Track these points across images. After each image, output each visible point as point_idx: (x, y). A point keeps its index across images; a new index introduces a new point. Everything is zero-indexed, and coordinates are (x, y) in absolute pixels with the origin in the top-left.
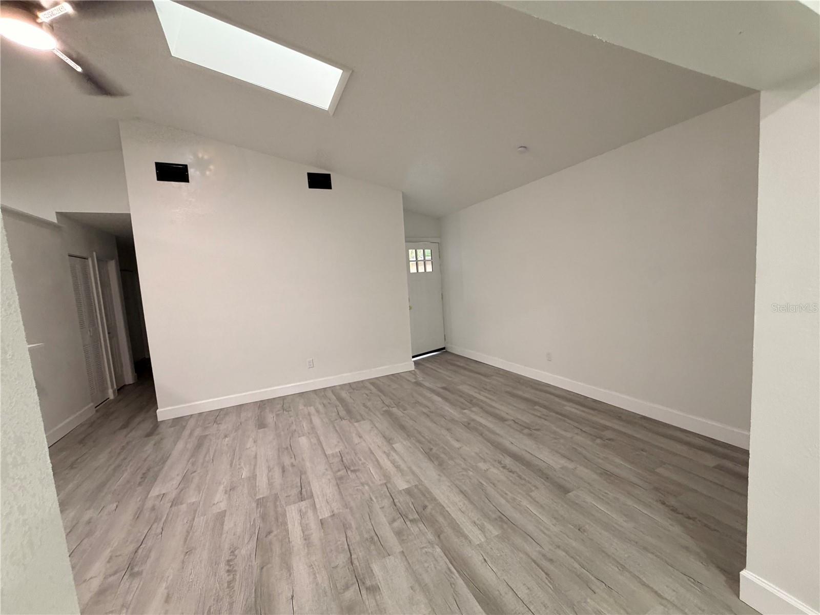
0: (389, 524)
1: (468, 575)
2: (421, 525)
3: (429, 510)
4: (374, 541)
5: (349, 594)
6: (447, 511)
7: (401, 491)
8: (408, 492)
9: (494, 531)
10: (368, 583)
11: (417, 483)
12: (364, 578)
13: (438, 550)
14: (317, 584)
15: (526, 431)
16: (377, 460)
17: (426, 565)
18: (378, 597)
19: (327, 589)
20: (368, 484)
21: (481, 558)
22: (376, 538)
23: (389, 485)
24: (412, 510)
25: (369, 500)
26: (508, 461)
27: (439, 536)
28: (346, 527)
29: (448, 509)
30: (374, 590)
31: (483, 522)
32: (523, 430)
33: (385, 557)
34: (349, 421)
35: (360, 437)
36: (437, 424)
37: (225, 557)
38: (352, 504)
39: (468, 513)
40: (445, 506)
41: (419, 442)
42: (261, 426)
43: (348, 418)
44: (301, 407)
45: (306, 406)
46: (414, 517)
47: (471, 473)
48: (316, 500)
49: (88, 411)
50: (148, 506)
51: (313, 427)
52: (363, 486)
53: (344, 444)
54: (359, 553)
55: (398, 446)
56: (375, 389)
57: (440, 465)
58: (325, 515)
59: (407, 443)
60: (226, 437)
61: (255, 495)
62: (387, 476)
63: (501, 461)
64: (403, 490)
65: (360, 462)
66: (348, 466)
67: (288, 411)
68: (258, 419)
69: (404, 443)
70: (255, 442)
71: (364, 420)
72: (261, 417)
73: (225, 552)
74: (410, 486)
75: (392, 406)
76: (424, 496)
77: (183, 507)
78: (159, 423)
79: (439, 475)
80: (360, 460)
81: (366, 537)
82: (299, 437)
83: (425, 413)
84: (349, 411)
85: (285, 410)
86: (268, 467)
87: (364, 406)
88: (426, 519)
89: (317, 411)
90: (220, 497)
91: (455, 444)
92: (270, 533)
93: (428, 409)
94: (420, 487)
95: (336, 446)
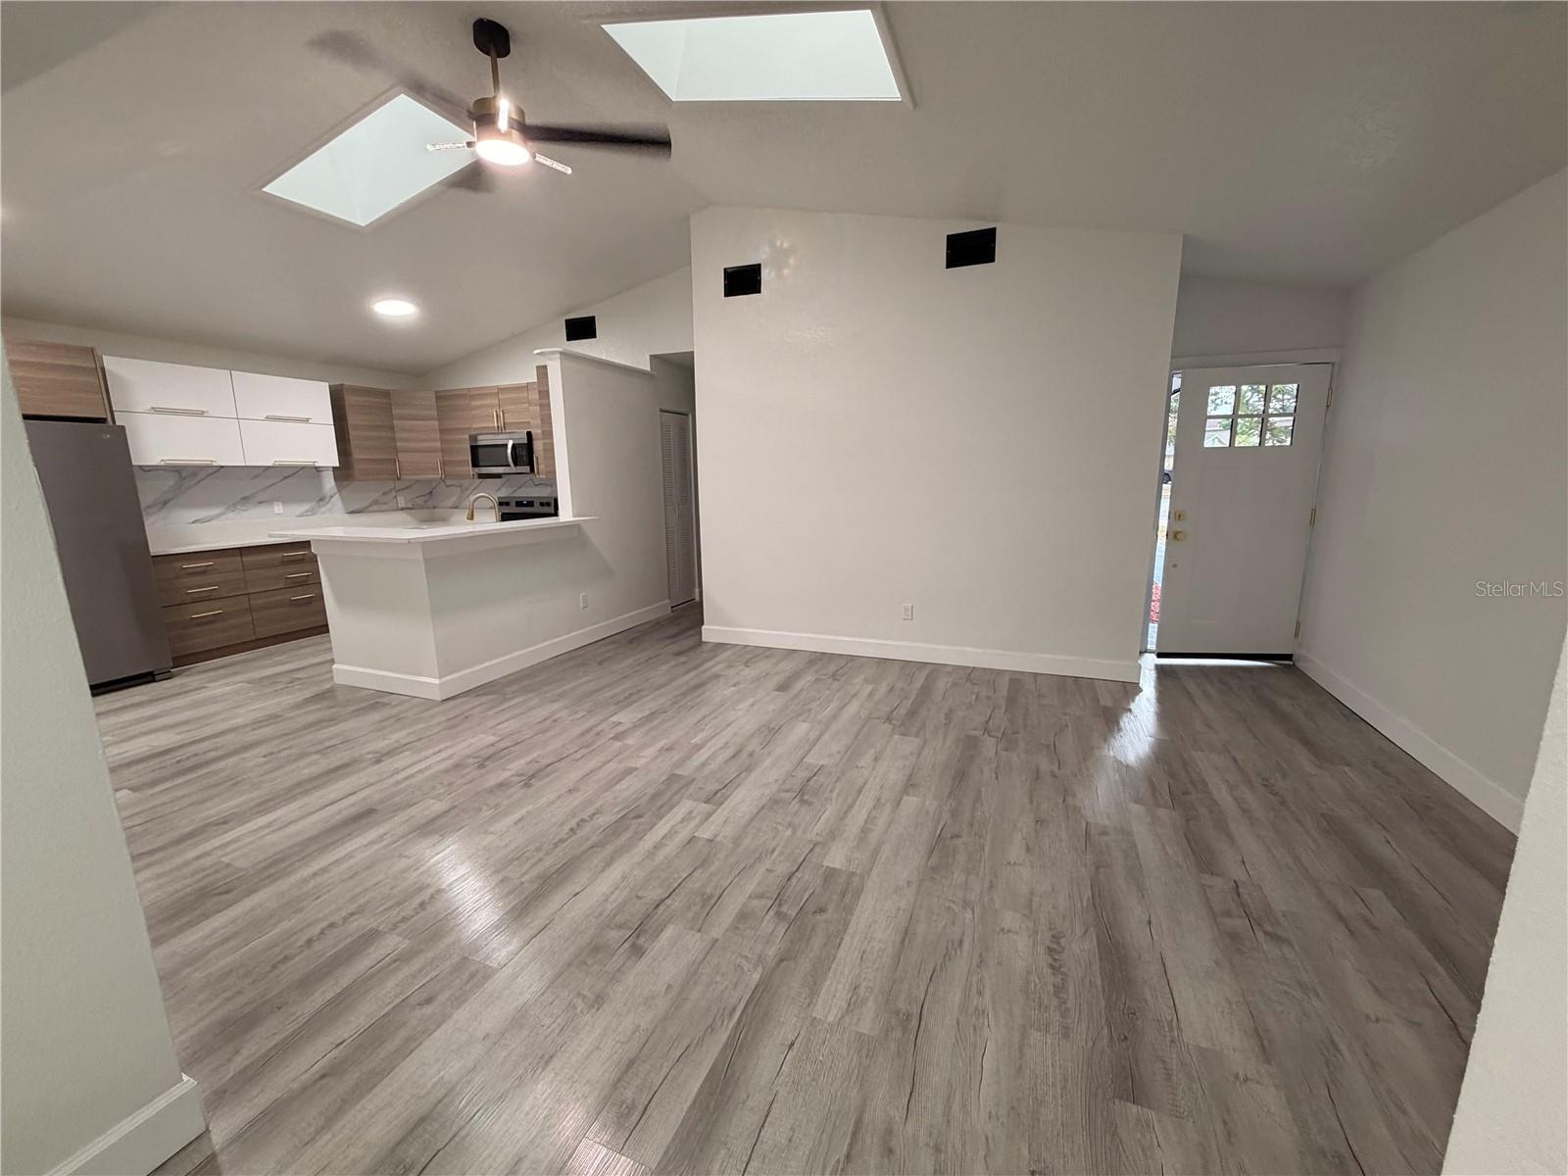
0: (750, 897)
1: (745, 1038)
2: (781, 929)
3: (821, 917)
4: (709, 903)
5: (614, 935)
6: (842, 939)
7: (823, 866)
8: (830, 874)
9: (867, 1022)
10: (641, 941)
11: (858, 872)
12: (646, 931)
13: (756, 976)
14: (606, 900)
15: (1239, 923)
16: (851, 806)
17: (718, 979)
18: (629, 963)
19: (606, 913)
20: (794, 833)
21: (791, 1038)
23: (817, 849)
24: (801, 900)
25: (771, 850)
26: (1081, 948)
27: (781, 961)
28: (704, 863)
29: (847, 938)
30: (637, 951)
31: (871, 998)
32: (1228, 914)
33: (692, 928)
34: (893, 729)
35: (876, 759)
36: (1031, 801)
37: (585, 815)
38: (746, 842)
39: (867, 967)
40: (850, 930)
41: (955, 814)
42: (783, 687)
43: (899, 723)
44: (859, 680)
45: (866, 681)
46: (789, 912)
47: (968, 915)
48: (720, 810)
49: (661, 608)
50: (599, 728)
51: (835, 717)
52: (787, 828)
53: (841, 759)
54: (676, 903)
55: (910, 802)
56: (1005, 694)
57: (935, 869)
58: (705, 833)
59: (931, 804)
60: (734, 685)
61: (677, 768)
62: (833, 834)
63: (1064, 936)
64: (827, 867)
65: (827, 795)
66: (805, 791)
67: (835, 680)
68: (790, 677)
69: (927, 803)
70: (752, 705)
71: (917, 735)
72: (796, 676)
73: (591, 810)
74: (844, 869)
75: (992, 734)
76: (843, 894)
77: (617, 744)
78: (700, 643)
79: (908, 883)
80: (831, 791)
81: (708, 890)
82: (804, 721)
83: (1038, 771)
84: (912, 713)
85: (834, 677)
86: (727, 743)
87: (946, 714)
88: (799, 927)
89: (871, 695)
90: (651, 751)
91: (1015, 852)
92: (640, 817)
93: (1055, 768)
94: (856, 879)
95: (831, 755)
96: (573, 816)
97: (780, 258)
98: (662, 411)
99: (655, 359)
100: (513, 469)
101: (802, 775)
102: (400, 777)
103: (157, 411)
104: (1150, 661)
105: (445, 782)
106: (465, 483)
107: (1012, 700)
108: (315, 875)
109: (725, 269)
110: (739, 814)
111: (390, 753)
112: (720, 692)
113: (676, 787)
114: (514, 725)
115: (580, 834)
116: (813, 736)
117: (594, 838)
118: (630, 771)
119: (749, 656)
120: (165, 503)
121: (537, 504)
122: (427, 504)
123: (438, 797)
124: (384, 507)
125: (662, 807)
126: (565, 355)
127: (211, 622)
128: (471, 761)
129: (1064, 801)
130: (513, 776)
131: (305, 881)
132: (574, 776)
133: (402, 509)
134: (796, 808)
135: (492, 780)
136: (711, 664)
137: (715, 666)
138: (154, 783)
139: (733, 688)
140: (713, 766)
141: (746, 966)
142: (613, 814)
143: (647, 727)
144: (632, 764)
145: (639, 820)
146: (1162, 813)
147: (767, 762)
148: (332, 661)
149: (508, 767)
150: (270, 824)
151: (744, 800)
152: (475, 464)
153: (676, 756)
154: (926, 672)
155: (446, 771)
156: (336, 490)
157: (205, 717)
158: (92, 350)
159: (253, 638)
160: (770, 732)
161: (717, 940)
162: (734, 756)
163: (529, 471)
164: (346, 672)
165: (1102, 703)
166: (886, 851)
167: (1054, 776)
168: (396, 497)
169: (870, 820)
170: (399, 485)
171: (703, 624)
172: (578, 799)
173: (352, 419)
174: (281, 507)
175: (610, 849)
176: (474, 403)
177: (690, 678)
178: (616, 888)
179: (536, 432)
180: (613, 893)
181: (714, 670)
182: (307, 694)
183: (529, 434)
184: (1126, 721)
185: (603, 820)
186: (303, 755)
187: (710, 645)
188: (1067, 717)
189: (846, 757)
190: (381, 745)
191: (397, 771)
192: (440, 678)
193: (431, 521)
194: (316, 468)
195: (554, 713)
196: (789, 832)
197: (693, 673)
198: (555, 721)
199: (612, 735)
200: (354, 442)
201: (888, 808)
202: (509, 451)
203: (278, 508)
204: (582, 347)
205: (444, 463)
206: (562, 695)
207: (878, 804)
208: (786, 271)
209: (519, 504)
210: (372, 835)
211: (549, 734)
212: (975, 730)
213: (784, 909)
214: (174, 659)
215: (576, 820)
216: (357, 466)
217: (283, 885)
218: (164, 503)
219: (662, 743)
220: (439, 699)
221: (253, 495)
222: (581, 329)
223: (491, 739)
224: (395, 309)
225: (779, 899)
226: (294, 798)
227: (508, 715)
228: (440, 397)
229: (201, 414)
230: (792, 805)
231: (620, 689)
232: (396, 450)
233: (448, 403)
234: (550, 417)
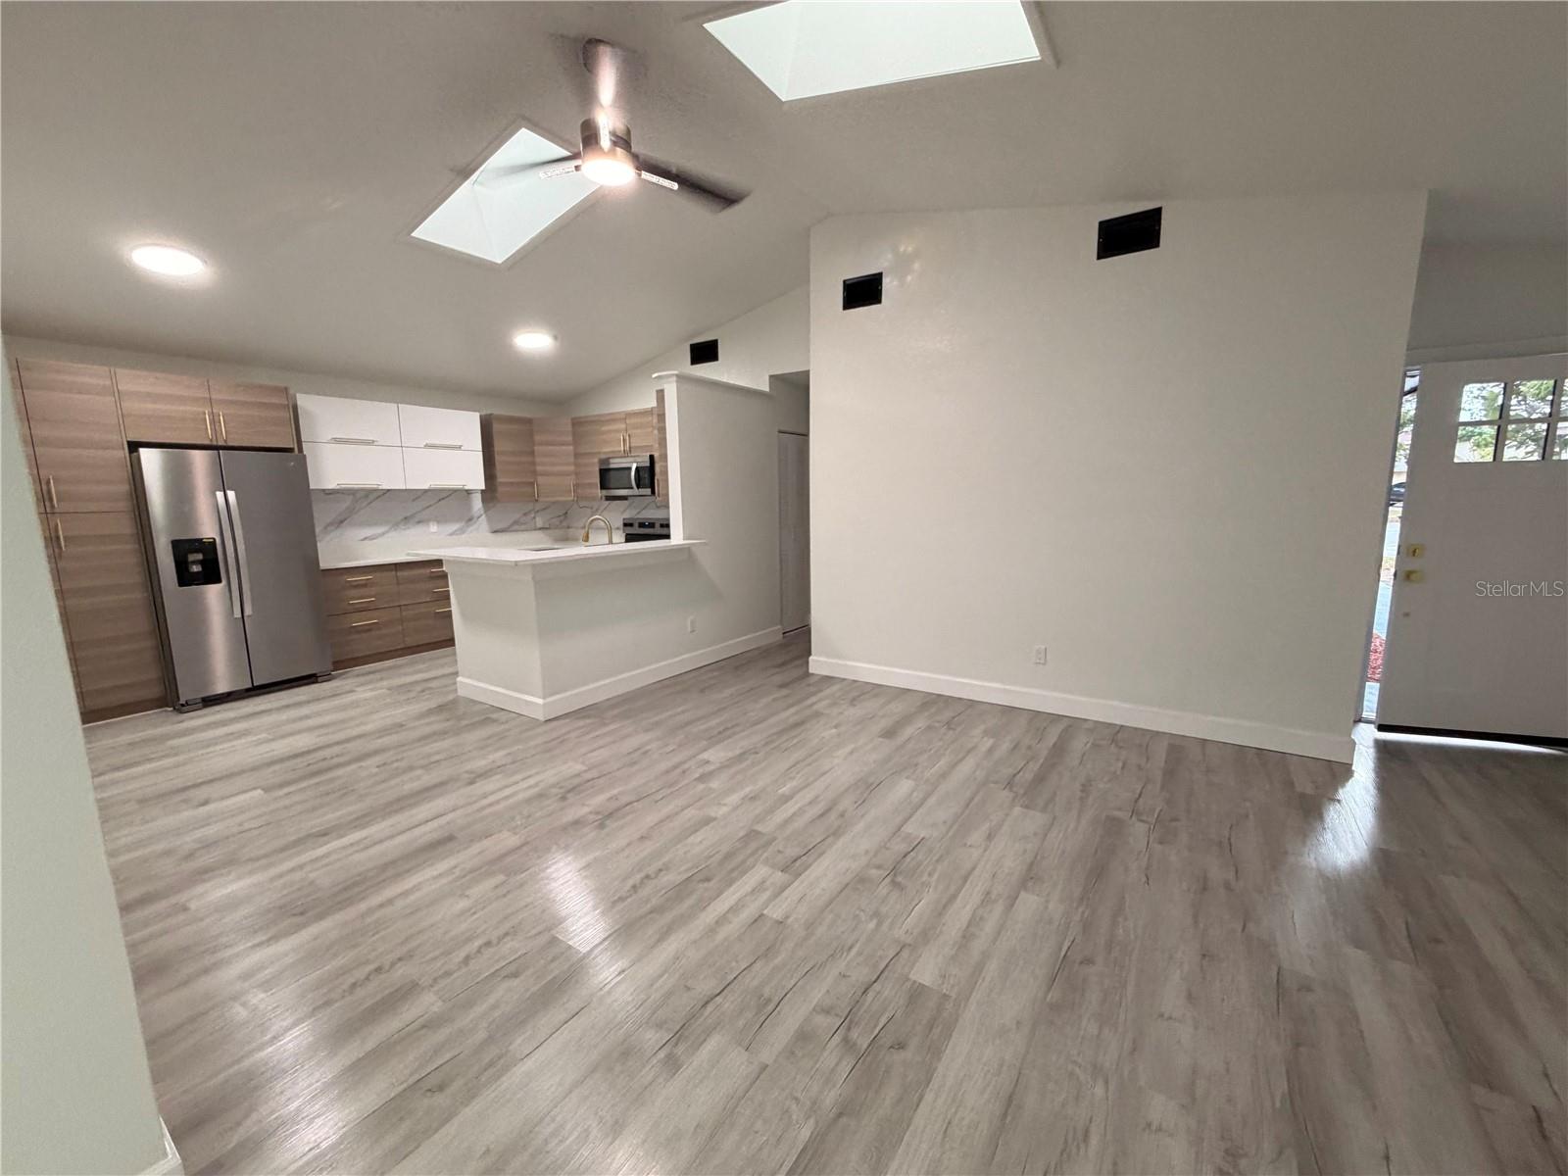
0: (814, 1009)
2: (845, 1067)
3: (898, 1057)
4: (766, 1009)
5: (651, 1037)
6: (922, 1096)
7: (908, 979)
8: (917, 993)
10: (680, 1049)
11: (954, 995)
12: (686, 1038)
13: (805, 1133)
14: (651, 986)
16: (953, 897)
17: (759, 1125)
18: (660, 1080)
19: (649, 1004)
20: (879, 924)
22: (770, 1008)
23: (905, 954)
24: (875, 1027)
25: (848, 946)
27: (840, 1115)
28: (768, 952)
29: (929, 1097)
30: (672, 1064)
33: (740, 1045)
34: (1014, 799)
35: (990, 837)
36: (1196, 922)
37: (651, 870)
38: (821, 930)
39: (952, 1149)
40: (935, 1084)
41: (1087, 926)
42: (889, 733)
43: (1022, 791)
44: (977, 731)
45: (986, 733)
46: (859, 1042)
47: (1099, 1090)
48: (796, 884)
49: (772, 634)
50: (686, 766)
51: (944, 776)
52: (871, 918)
53: (947, 832)
54: (728, 1003)
55: (1028, 902)
56: (1162, 764)
57: (1055, 1008)
58: (775, 912)
59: (1056, 908)
60: (836, 727)
61: (758, 823)
62: (926, 935)
63: (1246, 1155)
64: (915, 982)
65: (925, 878)
66: (898, 872)
67: (949, 729)
68: (898, 722)
69: (1051, 906)
70: (851, 753)
71: (1044, 810)
72: (906, 720)
73: (659, 864)
74: (935, 988)
75: (1144, 818)
76: (931, 1026)
77: (701, 787)
78: (807, 674)
79: (1018, 1023)
80: (930, 875)
81: (767, 991)
82: (907, 778)
83: (1205, 879)
84: (1040, 779)
85: (949, 725)
86: (817, 797)
87: (1083, 785)
88: (868, 1066)
89: (990, 751)
90: (734, 798)
91: (1171, 998)
92: (708, 880)
93: (1231, 876)
94: (949, 1006)
95: (934, 825)
96: (640, 870)
97: (903, 264)
98: (780, 432)
99: (775, 379)
100: (636, 491)
101: (899, 847)
102: (485, 802)
103: (337, 441)
104: (1366, 736)
105: (525, 813)
106: (595, 504)
107: (1170, 773)
108: (381, 906)
109: (844, 281)
110: (818, 891)
111: (485, 774)
112: (822, 732)
113: (753, 845)
114: (604, 753)
115: (644, 892)
116: (917, 796)
117: (654, 901)
118: (707, 821)
119: (856, 694)
120: (342, 522)
121: (657, 525)
122: (563, 524)
123: (514, 831)
124: (523, 527)
125: (733, 870)
126: (681, 379)
127: (369, 630)
128: (554, 791)
129: (1243, 930)
130: (591, 813)
131: (370, 911)
132: (651, 819)
133: (540, 529)
134: (885, 891)
135: (572, 814)
136: (814, 699)
137: (821, 702)
138: (281, 786)
139: (834, 731)
140: (799, 823)
141: (796, 1113)
142: (679, 874)
143: (733, 770)
144: (712, 812)
145: (706, 885)
146: (1399, 967)
147: (861, 826)
148: (456, 674)
149: (587, 803)
150: (358, 842)
151: (825, 873)
152: (603, 486)
153: (758, 808)
154: (1060, 727)
155: (529, 801)
156: (482, 512)
157: (343, 721)
158: (286, 389)
159: (402, 646)
160: (867, 788)
161: (767, 1066)
162: (822, 815)
163: (650, 493)
164: (468, 685)
165: (1299, 789)
166: (992, 968)
167: (1228, 886)
168: (534, 518)
169: (975, 921)
170: (538, 506)
171: (810, 654)
172: (649, 847)
173: (499, 446)
174: (435, 527)
175: (668, 917)
176: (604, 428)
177: (789, 715)
178: (665, 971)
179: (656, 455)
180: (661, 976)
181: (815, 707)
182: (433, 704)
183: (652, 457)
184: (1333, 815)
185: (672, 878)
186: (411, 768)
187: (816, 679)
188: (1248, 804)
189: (955, 827)
190: (481, 764)
191: (485, 796)
192: (544, 698)
193: (566, 539)
194: (467, 491)
195: (647, 743)
196: (872, 925)
197: (792, 710)
198: (646, 752)
199: (697, 775)
200: (498, 466)
201: (999, 908)
202: (633, 473)
203: (434, 528)
204: (706, 370)
205: (576, 486)
206: (657, 724)
207: (987, 899)
208: (909, 278)
209: (642, 525)
210: (442, 866)
211: (636, 767)
212: (1120, 809)
213: (854, 1034)
214: (334, 663)
215: (642, 875)
216: (500, 489)
217: (351, 913)
218: (340, 523)
219: (747, 790)
220: (542, 719)
221: (412, 516)
222: (704, 352)
223: (579, 767)
224: (533, 341)
225: (849, 1020)
226: (390, 814)
227: (601, 742)
228: (577, 423)
229: (371, 443)
230: (881, 887)
231: (717, 721)
232: (535, 473)
233: (581, 428)
234: (665, 439)
